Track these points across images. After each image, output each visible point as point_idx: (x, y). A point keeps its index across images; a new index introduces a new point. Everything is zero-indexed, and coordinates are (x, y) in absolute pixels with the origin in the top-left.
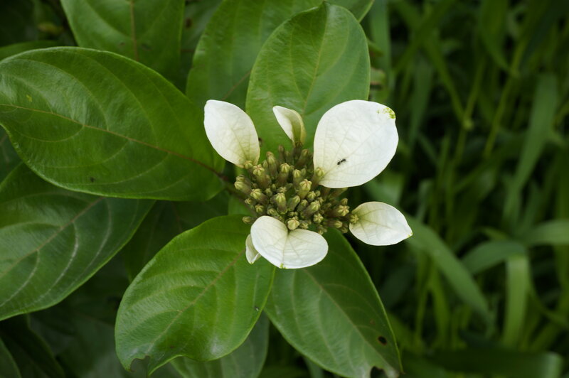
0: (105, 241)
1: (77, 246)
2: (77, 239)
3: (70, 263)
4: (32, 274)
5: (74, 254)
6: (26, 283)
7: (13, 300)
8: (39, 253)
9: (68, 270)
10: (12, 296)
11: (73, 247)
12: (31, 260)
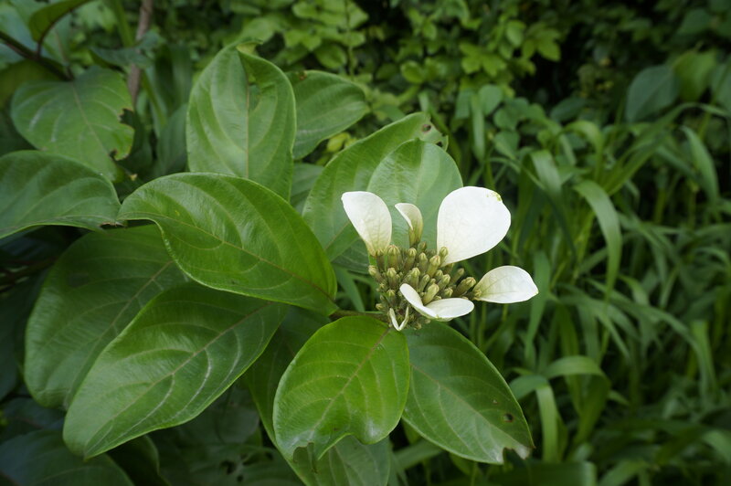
0: (236, 361)
1: (210, 368)
2: (209, 363)
3: (204, 383)
4: (168, 395)
5: (207, 375)
6: (161, 403)
7: (149, 418)
8: (174, 376)
9: (203, 389)
10: (149, 415)
11: (207, 369)
12: (167, 382)
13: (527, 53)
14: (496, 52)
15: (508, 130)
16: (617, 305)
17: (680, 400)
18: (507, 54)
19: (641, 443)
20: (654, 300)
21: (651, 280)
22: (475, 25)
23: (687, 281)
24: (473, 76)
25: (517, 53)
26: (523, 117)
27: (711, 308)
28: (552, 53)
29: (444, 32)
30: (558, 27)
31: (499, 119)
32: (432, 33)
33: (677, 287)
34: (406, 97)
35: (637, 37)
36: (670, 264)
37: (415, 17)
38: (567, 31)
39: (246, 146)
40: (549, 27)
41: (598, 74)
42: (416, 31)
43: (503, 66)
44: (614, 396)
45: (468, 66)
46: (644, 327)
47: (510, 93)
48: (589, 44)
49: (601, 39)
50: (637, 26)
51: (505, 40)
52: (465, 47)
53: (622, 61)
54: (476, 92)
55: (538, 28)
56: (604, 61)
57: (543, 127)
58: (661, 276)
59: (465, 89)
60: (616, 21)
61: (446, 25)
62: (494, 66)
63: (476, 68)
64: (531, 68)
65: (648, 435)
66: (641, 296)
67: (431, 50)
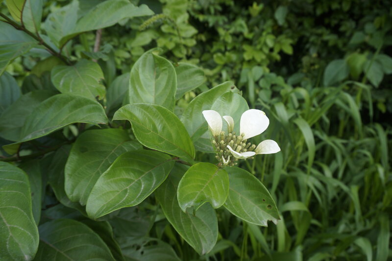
0: (154, 183)
2: (142, 184)
3: (141, 191)
4: (127, 196)
5: (142, 188)
6: (125, 198)
8: (128, 189)
9: (141, 193)
10: (120, 202)
11: (142, 186)
12: (126, 191)
13: (277, 50)
14: (261, 50)
15: (266, 89)
16: (317, 177)
17: (346, 224)
18: (266, 51)
19: (327, 245)
20: (335, 175)
21: (334, 165)
22: (250, 36)
23: (352, 166)
24: (249, 62)
25: (271, 50)
26: (273, 82)
27: (363, 179)
28: (289, 50)
29: (235, 38)
30: (292, 37)
31: (262, 83)
32: (229, 39)
33: (347, 168)
34: (215, 71)
35: (331, 44)
36: (343, 157)
37: (221, 31)
38: (296, 40)
39: (153, 94)
40: (287, 37)
41: (312, 61)
42: (222, 38)
43: (264, 57)
44: (314, 222)
45: (247, 57)
46: (329, 189)
47: (267, 70)
48: (307, 46)
49: (313, 44)
50: (331, 38)
51: (265, 44)
52: (245, 47)
53: (324, 55)
54: (250, 70)
55: (282, 38)
56: (314, 55)
57: (283, 88)
58: (339, 164)
59: (245, 67)
60: (320, 35)
61: (236, 35)
62: (259, 57)
63: (250, 58)
64: (278, 57)
65: (330, 241)
66: (328, 173)
67: (229, 48)
